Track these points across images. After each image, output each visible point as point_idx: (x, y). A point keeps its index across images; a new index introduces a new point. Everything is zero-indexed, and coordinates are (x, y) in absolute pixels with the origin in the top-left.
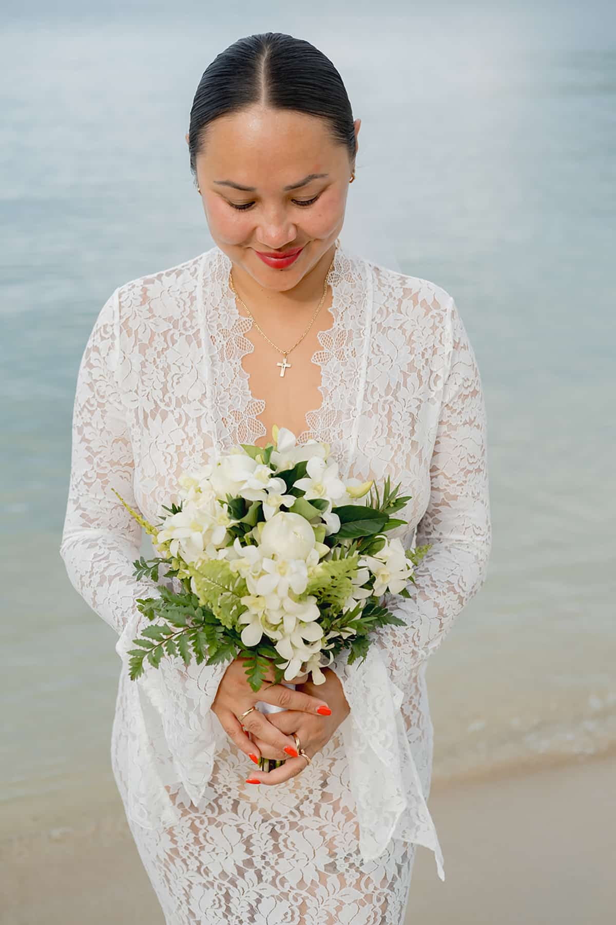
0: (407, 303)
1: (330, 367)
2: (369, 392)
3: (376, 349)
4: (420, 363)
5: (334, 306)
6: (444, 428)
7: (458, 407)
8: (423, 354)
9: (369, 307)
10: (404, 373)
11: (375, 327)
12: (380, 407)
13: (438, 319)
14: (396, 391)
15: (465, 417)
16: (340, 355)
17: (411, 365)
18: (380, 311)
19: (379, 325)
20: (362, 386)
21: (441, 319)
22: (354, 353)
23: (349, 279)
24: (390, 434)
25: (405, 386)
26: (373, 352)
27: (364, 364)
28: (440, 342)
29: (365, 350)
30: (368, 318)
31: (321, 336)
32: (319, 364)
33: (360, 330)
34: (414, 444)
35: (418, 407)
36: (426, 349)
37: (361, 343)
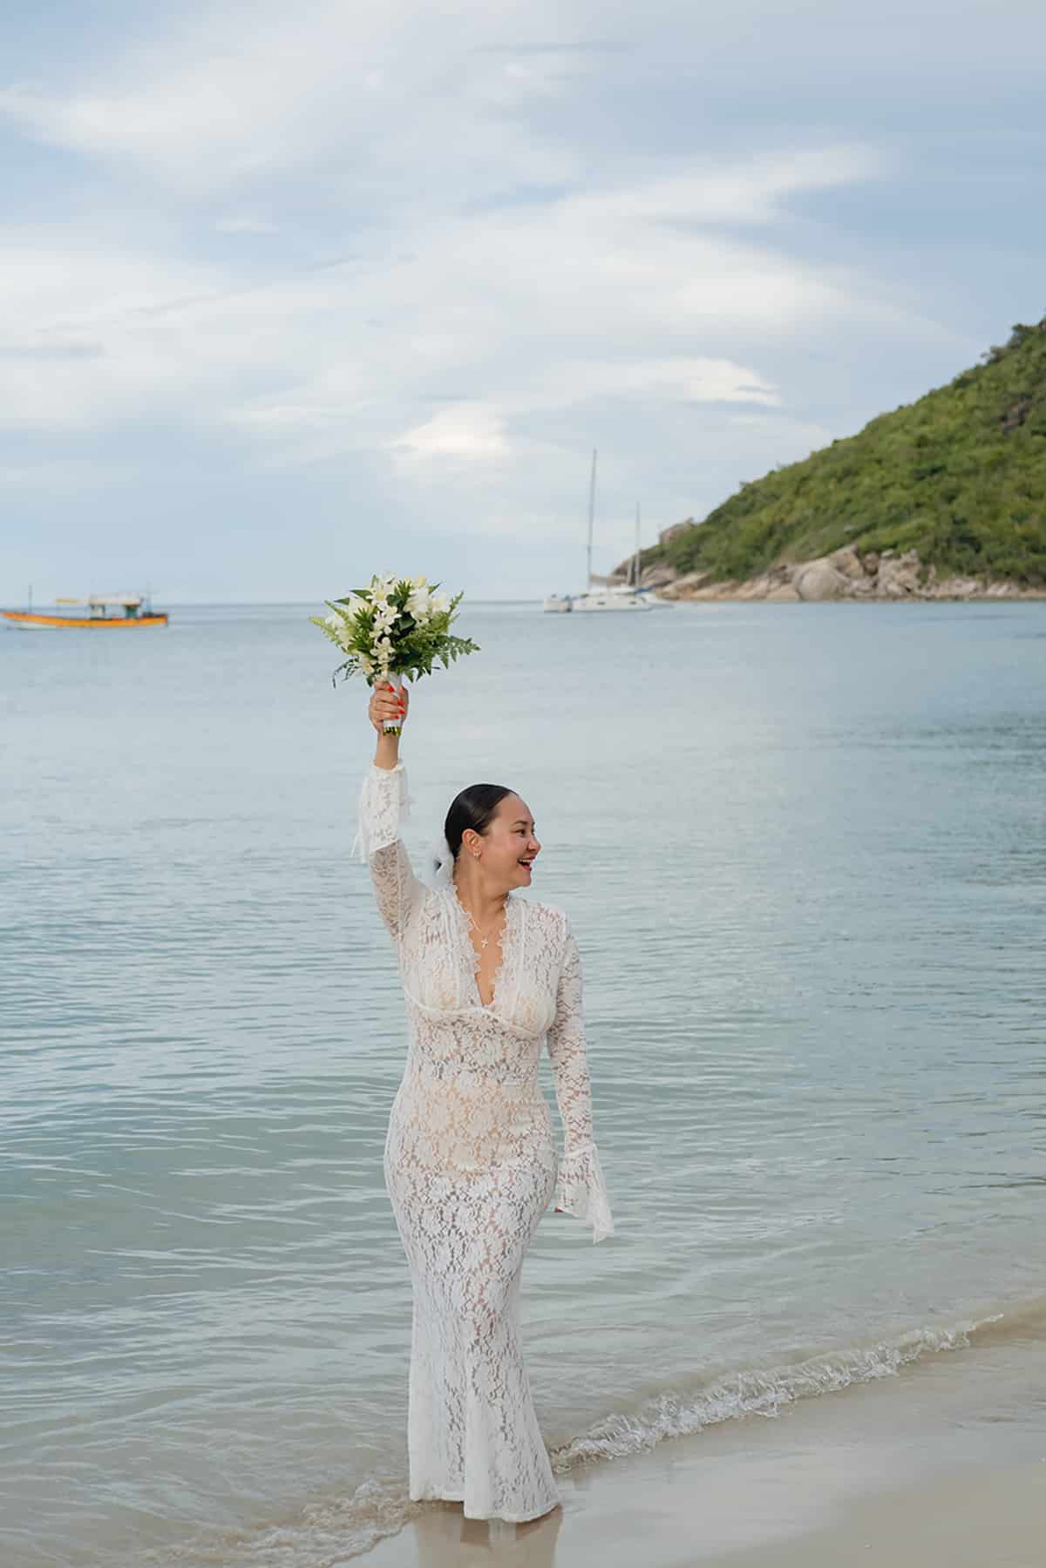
0: (543, 916)
1: (507, 947)
2: (526, 959)
3: (529, 939)
4: (550, 946)
5: (507, 917)
6: (564, 980)
7: (570, 969)
8: (552, 941)
9: (523, 918)
11: (527, 927)
12: (532, 967)
13: (559, 923)
14: (539, 959)
15: (574, 974)
16: (511, 942)
17: (546, 947)
18: (529, 920)
19: (529, 928)
20: (523, 957)
22: (518, 941)
23: (513, 906)
24: (537, 979)
26: (527, 940)
27: (523, 945)
28: (561, 935)
29: (523, 938)
30: (524, 923)
32: (501, 945)
33: (520, 929)
34: (548, 986)
36: (553, 939)
37: (521, 936)
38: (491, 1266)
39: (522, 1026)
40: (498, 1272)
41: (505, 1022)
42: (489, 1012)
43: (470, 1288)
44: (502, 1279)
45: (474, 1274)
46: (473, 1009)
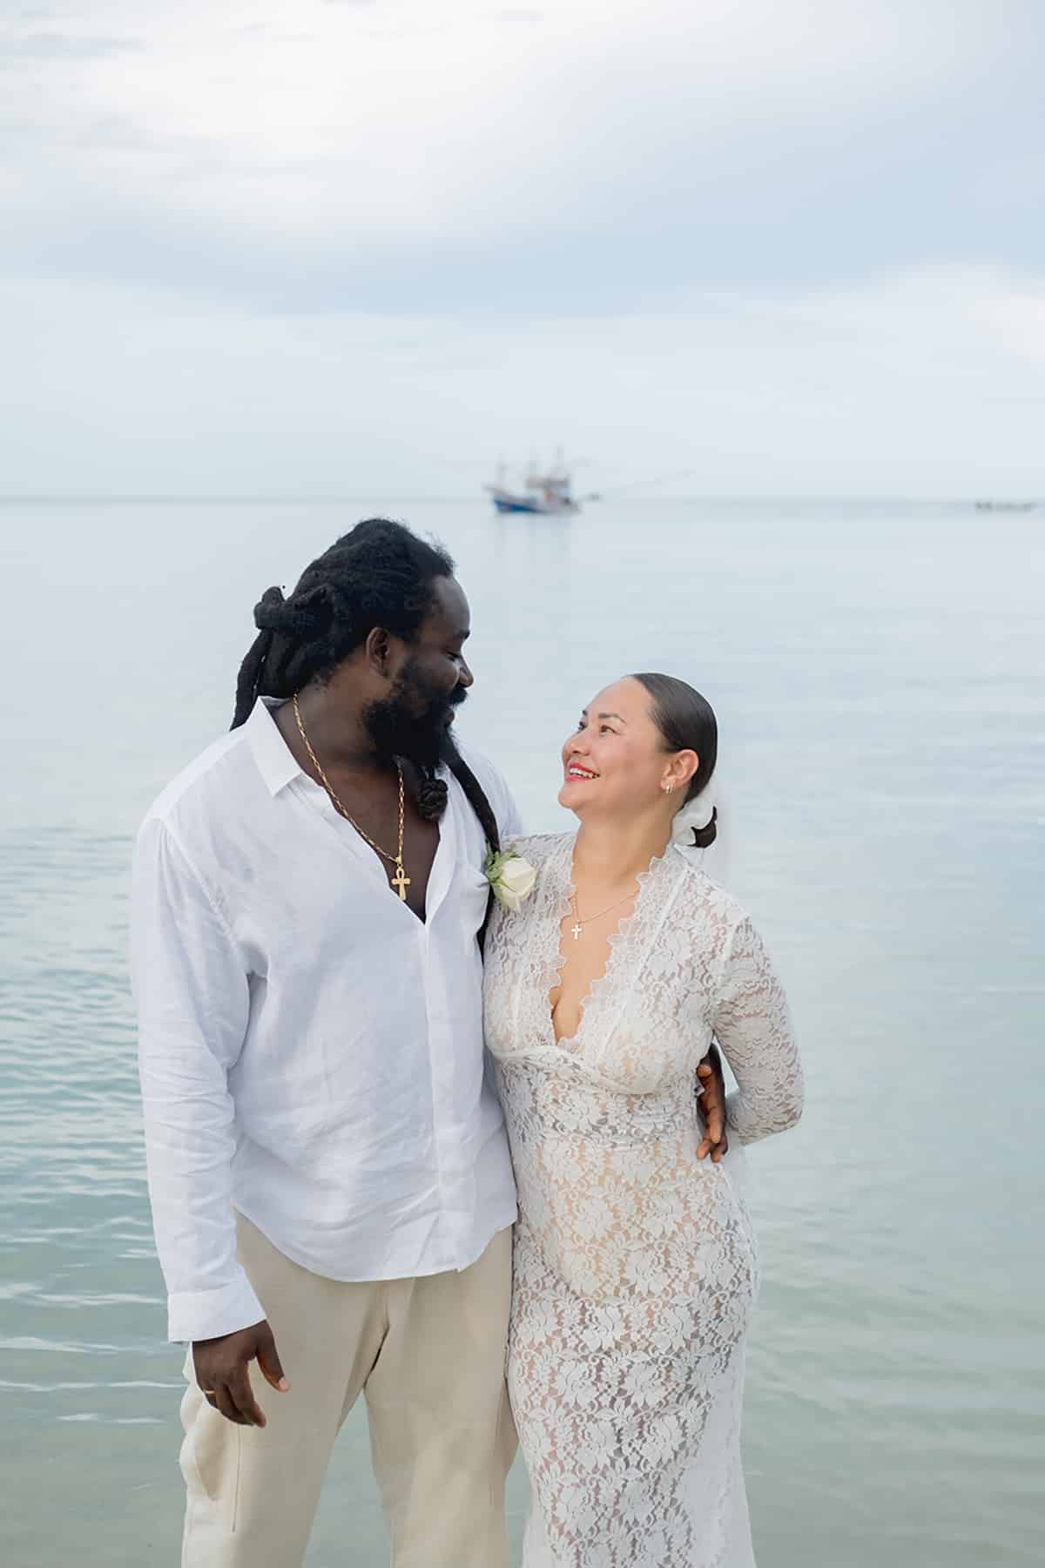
0: (702, 912)
1: (620, 950)
2: (645, 975)
3: (662, 942)
8: (701, 957)
10: (681, 967)
11: (668, 924)
12: (651, 987)
13: (722, 931)
14: (669, 979)
16: (631, 940)
17: (689, 962)
18: (676, 913)
19: (672, 924)
21: (725, 933)
22: (642, 942)
24: (656, 1009)
25: (679, 976)
26: (659, 944)
28: (720, 950)
29: (652, 941)
30: (664, 914)
31: (622, 921)
32: (612, 944)
33: (654, 923)
35: (686, 996)
36: (704, 953)
37: (651, 935)
38: (626, 1460)
39: (616, 1080)
40: (638, 1466)
41: (590, 1070)
42: (565, 1053)
43: (600, 1497)
44: (646, 1475)
45: (603, 1474)
46: (542, 1049)
